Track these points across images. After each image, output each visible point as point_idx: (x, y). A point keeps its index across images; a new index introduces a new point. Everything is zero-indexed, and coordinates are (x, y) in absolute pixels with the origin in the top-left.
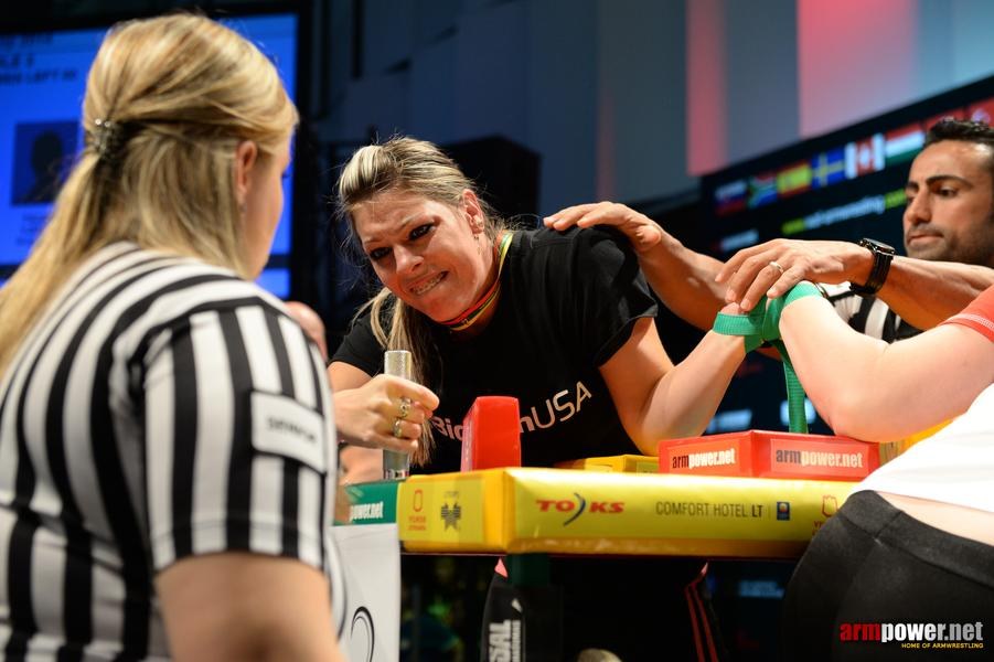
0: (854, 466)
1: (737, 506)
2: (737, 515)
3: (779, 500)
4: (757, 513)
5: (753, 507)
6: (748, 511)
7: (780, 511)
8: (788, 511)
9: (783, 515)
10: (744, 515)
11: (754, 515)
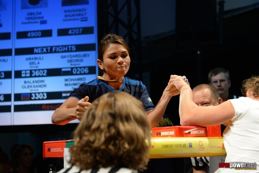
0: (202, 133)
1: (180, 144)
2: (180, 147)
3: (189, 143)
4: (185, 146)
5: (184, 145)
6: (183, 146)
7: (190, 145)
8: (192, 145)
9: (191, 146)
10: (182, 147)
11: (184, 147)
